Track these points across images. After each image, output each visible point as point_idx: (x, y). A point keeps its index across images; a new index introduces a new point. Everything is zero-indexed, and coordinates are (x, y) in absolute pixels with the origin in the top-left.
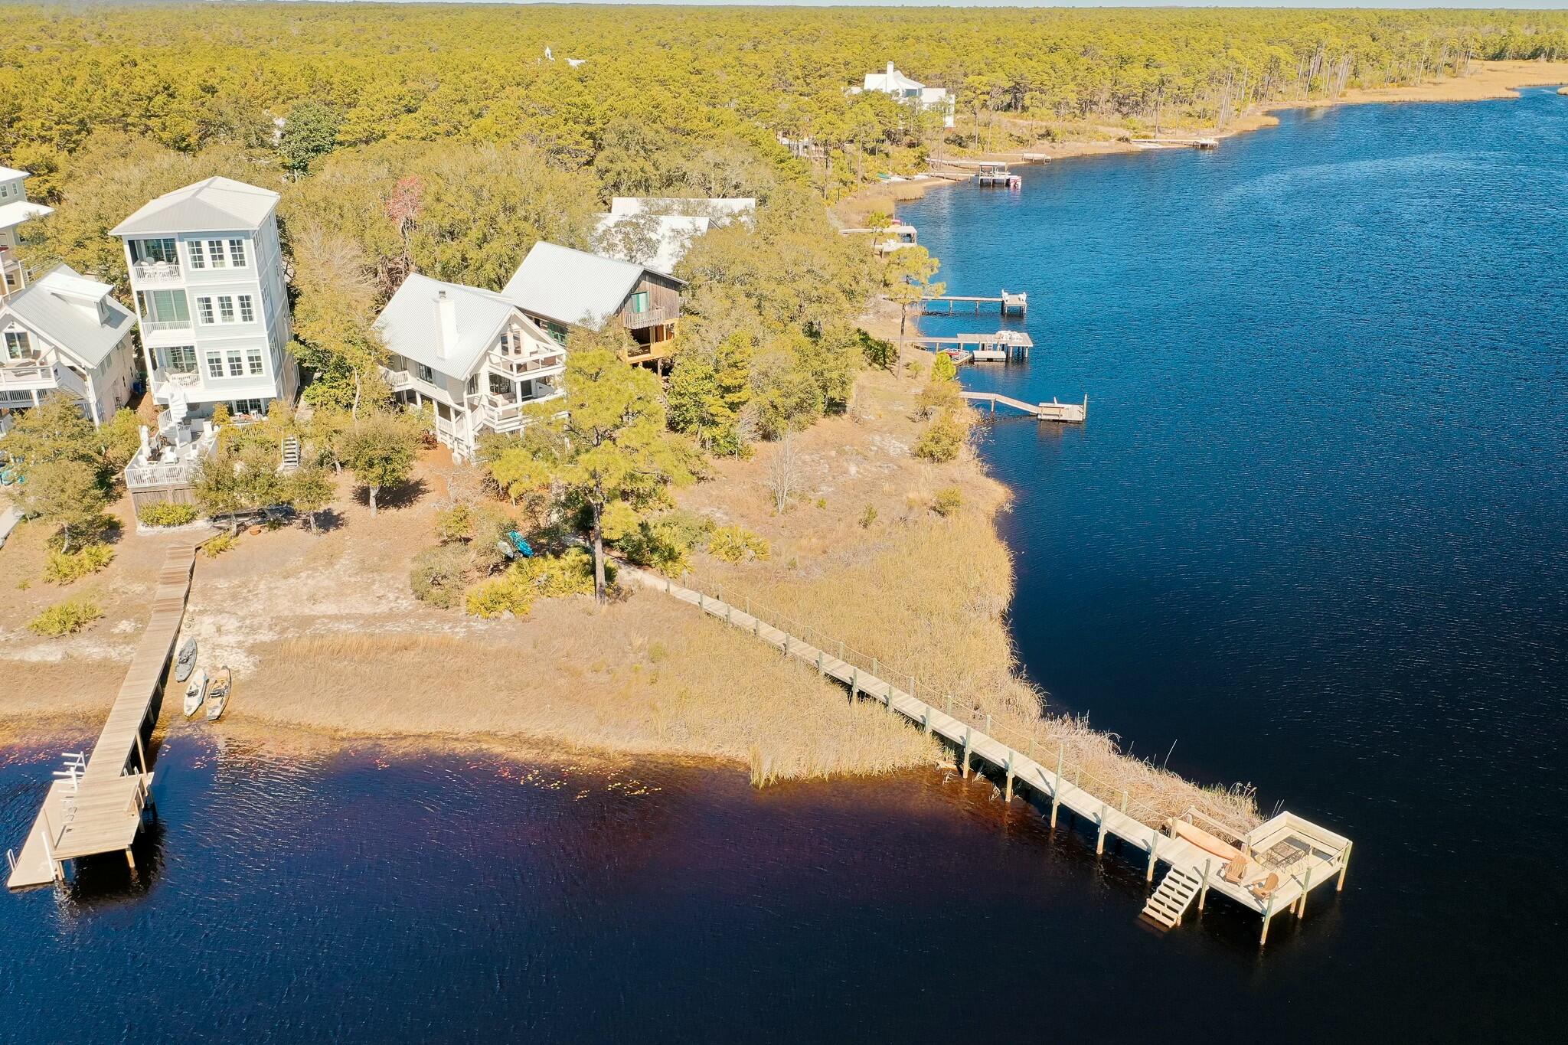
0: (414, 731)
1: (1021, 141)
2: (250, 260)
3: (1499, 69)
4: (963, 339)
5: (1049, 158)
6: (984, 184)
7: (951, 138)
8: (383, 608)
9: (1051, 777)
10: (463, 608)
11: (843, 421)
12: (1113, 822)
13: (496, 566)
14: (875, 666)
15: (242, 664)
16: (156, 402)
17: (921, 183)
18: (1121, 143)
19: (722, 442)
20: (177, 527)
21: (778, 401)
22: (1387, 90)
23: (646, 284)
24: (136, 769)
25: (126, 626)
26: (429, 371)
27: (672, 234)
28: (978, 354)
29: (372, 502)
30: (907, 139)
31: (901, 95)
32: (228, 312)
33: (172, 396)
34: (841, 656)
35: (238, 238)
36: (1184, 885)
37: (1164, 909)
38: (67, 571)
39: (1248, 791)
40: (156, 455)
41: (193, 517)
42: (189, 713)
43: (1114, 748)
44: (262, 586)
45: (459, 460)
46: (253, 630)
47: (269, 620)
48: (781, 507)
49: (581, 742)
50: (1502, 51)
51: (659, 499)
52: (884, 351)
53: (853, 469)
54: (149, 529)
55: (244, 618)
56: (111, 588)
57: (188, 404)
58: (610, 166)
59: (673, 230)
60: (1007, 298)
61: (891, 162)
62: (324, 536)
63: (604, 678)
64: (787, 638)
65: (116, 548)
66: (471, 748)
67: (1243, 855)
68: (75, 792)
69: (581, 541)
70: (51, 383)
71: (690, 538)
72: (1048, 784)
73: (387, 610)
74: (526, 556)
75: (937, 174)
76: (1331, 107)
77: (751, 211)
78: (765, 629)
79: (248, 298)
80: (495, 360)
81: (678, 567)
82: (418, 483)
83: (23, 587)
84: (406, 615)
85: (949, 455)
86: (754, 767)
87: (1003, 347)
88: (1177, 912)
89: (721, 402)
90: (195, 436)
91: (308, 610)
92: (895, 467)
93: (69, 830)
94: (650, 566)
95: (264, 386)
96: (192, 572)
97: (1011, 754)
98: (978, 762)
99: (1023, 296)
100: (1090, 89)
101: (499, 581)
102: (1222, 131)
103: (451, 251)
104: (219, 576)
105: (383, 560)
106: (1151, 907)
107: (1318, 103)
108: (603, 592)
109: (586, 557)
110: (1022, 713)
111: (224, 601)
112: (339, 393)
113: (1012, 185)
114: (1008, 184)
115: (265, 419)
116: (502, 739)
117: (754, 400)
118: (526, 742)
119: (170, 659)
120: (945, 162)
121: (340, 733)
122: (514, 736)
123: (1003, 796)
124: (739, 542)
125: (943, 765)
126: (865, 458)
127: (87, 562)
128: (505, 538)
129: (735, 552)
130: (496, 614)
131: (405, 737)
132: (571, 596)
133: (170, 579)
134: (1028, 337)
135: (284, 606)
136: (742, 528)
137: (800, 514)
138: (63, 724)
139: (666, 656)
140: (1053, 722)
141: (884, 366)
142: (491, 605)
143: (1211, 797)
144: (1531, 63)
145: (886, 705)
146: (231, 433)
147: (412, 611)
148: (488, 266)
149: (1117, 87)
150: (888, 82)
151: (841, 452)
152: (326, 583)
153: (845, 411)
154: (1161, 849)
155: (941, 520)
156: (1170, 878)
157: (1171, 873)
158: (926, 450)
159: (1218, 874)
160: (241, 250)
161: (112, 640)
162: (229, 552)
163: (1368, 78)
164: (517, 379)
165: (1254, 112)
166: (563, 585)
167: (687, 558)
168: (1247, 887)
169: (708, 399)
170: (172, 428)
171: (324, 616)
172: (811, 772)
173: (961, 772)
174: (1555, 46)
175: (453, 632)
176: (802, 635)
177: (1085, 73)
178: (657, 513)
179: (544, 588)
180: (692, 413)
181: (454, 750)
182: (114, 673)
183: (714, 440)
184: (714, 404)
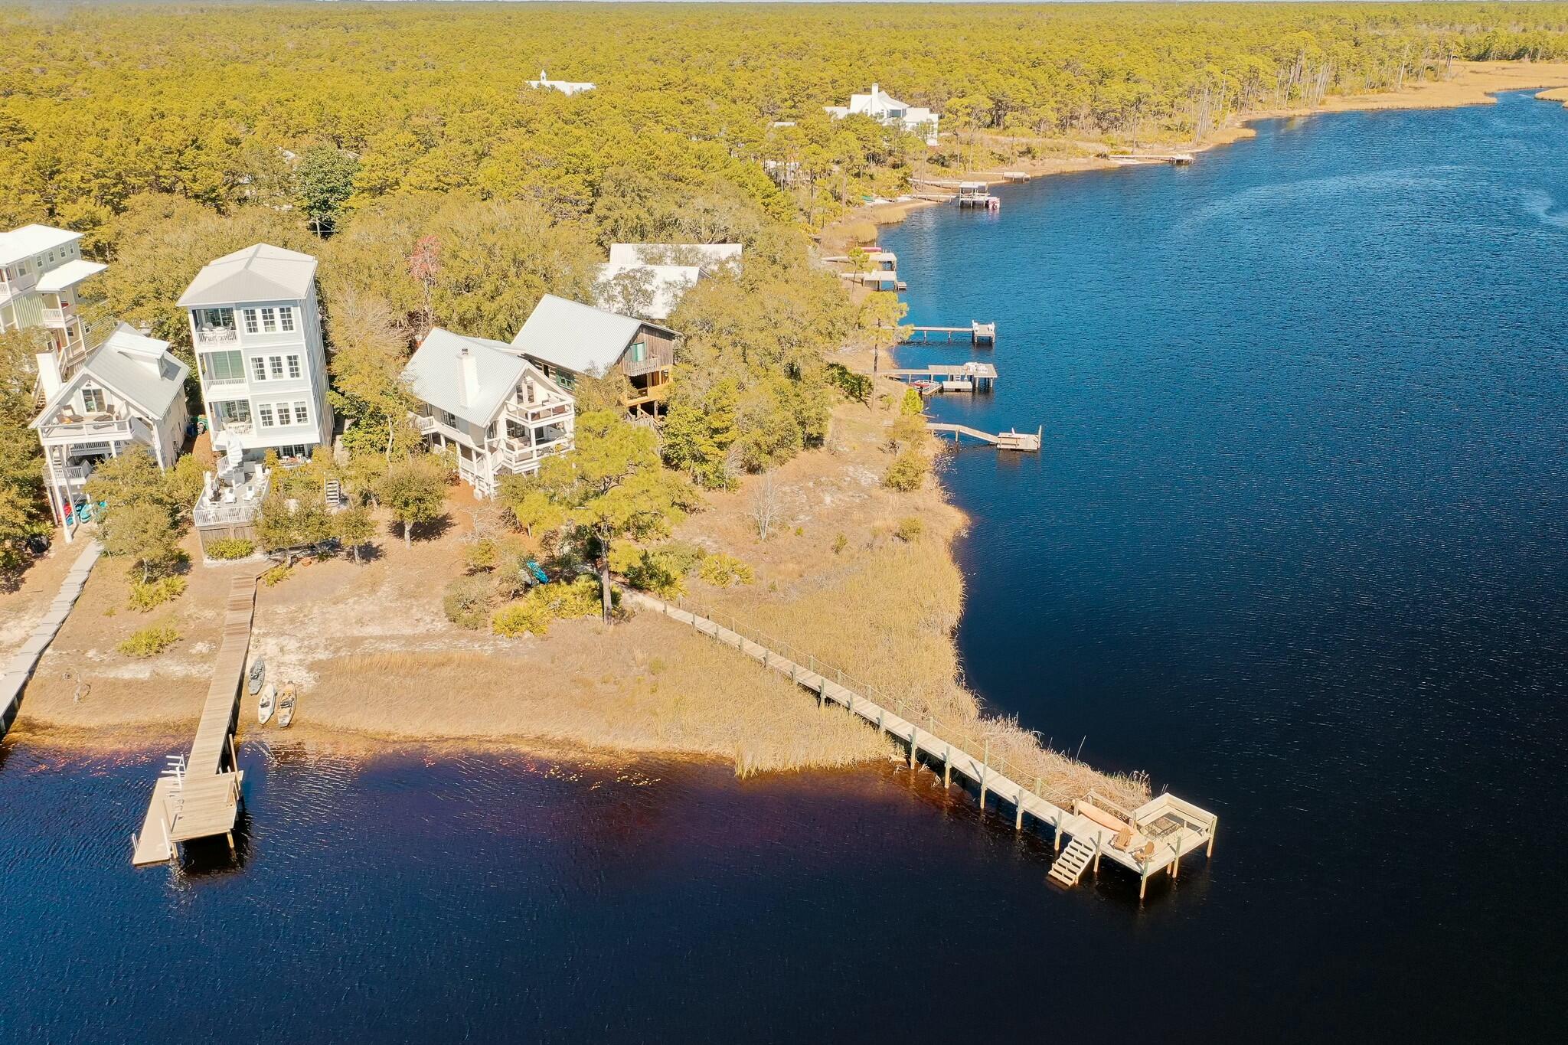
0: (454, 736)
1: (1002, 159)
2: (298, 326)
3: (1481, 70)
4: (934, 370)
5: (1028, 176)
6: (964, 206)
7: (934, 157)
8: (421, 629)
9: (980, 767)
10: (490, 628)
11: (821, 454)
12: (1030, 803)
13: (517, 591)
14: (840, 677)
15: (305, 680)
16: (214, 449)
17: (904, 204)
18: (1099, 159)
19: (711, 477)
20: (239, 560)
21: (762, 440)
22: (1367, 96)
23: (644, 336)
24: (228, 768)
25: (201, 647)
26: (453, 417)
27: (665, 286)
28: (947, 385)
29: (407, 535)
30: (890, 160)
31: (885, 117)
32: (277, 369)
33: (229, 444)
34: (812, 668)
35: (288, 306)
36: (1081, 853)
37: (1065, 872)
38: (148, 600)
39: (1143, 778)
40: (217, 496)
41: (252, 550)
42: (264, 721)
43: (1038, 744)
44: (316, 610)
45: (481, 497)
46: (312, 649)
47: (324, 641)
48: (764, 536)
49: (594, 742)
50: (1486, 52)
51: (657, 530)
52: (860, 384)
53: (828, 499)
54: (214, 561)
55: (302, 640)
56: (186, 614)
57: (243, 450)
58: (608, 213)
59: (666, 283)
60: (977, 328)
61: (874, 184)
62: (367, 566)
63: (611, 688)
64: (767, 652)
65: (187, 579)
66: (503, 748)
67: (1130, 828)
68: (180, 787)
69: (589, 568)
70: (127, 435)
71: (684, 565)
72: (978, 773)
73: (424, 631)
74: (542, 582)
75: (919, 196)
76: (1310, 116)
77: (737, 258)
78: (748, 645)
79: (295, 357)
80: (512, 409)
81: (673, 591)
82: (445, 517)
83: (110, 614)
84: (441, 636)
85: (913, 485)
86: (738, 761)
87: (971, 378)
88: (1075, 873)
89: (711, 442)
90: (248, 477)
91: (357, 632)
92: (866, 497)
93: (180, 818)
94: (649, 590)
95: (309, 434)
96: (254, 600)
97: (948, 749)
98: (924, 756)
99: (992, 326)
100: (1071, 105)
101: (521, 605)
102: (1199, 145)
103: (468, 303)
104: (278, 603)
105: (419, 587)
106: (1055, 870)
107: (1297, 112)
108: (610, 614)
109: (594, 584)
110: (963, 714)
111: (284, 624)
112: (374, 438)
113: (991, 206)
114: (987, 206)
115: (309, 461)
116: (529, 740)
117: (739, 440)
118: (548, 742)
119: (243, 675)
120: (928, 182)
121: (392, 737)
122: (538, 738)
123: (943, 782)
124: (727, 568)
125: (895, 758)
126: (839, 488)
127: (163, 592)
128: (524, 567)
129: (723, 577)
130: (519, 633)
131: (447, 740)
132: (583, 617)
133: (236, 607)
134: (993, 369)
135: (336, 629)
136: (729, 555)
137: (780, 542)
138: (157, 731)
139: (664, 668)
140: (989, 722)
141: (860, 399)
142: (514, 626)
143: (1114, 784)
144: (1515, 63)
145: (848, 709)
146: (280, 475)
147: (447, 632)
148: (500, 317)
149: (1096, 104)
150: (872, 103)
151: (818, 484)
152: (371, 608)
153: (822, 444)
154: (1065, 823)
155: (904, 546)
156: (1071, 847)
157: (1072, 843)
158: (894, 481)
159: (1109, 843)
160: (289, 316)
161: (192, 660)
162: (285, 581)
163: (1349, 84)
164: (532, 426)
165: (1233, 122)
166: (575, 608)
167: (682, 583)
168: (1131, 853)
169: (699, 439)
170: (229, 472)
171: (371, 637)
172: (785, 765)
173: (909, 763)
174: (1539, 46)
175: (482, 650)
176: (780, 650)
177: (1065, 91)
178: (655, 542)
179: (559, 610)
180: (685, 451)
181: (488, 750)
182: (199, 689)
183: (704, 475)
184: (704, 445)
